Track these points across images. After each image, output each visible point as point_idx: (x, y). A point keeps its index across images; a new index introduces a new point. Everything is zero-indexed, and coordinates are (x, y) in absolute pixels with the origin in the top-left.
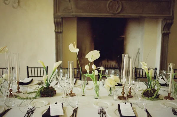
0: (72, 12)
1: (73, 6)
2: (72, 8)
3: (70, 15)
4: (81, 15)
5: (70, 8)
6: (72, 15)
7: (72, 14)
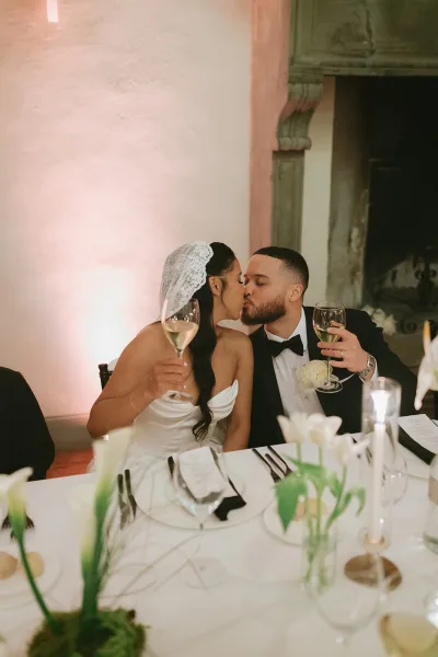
0: (372, 52)
1: (376, 20)
2: (369, 31)
3: (363, 66)
4: (412, 66)
5: (364, 31)
6: (374, 66)
7: (370, 60)
